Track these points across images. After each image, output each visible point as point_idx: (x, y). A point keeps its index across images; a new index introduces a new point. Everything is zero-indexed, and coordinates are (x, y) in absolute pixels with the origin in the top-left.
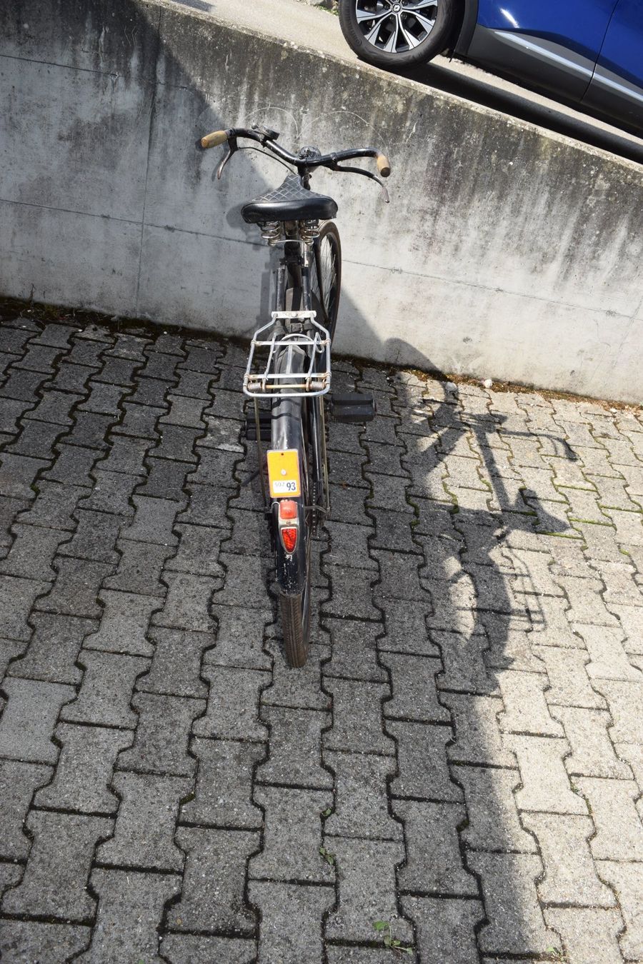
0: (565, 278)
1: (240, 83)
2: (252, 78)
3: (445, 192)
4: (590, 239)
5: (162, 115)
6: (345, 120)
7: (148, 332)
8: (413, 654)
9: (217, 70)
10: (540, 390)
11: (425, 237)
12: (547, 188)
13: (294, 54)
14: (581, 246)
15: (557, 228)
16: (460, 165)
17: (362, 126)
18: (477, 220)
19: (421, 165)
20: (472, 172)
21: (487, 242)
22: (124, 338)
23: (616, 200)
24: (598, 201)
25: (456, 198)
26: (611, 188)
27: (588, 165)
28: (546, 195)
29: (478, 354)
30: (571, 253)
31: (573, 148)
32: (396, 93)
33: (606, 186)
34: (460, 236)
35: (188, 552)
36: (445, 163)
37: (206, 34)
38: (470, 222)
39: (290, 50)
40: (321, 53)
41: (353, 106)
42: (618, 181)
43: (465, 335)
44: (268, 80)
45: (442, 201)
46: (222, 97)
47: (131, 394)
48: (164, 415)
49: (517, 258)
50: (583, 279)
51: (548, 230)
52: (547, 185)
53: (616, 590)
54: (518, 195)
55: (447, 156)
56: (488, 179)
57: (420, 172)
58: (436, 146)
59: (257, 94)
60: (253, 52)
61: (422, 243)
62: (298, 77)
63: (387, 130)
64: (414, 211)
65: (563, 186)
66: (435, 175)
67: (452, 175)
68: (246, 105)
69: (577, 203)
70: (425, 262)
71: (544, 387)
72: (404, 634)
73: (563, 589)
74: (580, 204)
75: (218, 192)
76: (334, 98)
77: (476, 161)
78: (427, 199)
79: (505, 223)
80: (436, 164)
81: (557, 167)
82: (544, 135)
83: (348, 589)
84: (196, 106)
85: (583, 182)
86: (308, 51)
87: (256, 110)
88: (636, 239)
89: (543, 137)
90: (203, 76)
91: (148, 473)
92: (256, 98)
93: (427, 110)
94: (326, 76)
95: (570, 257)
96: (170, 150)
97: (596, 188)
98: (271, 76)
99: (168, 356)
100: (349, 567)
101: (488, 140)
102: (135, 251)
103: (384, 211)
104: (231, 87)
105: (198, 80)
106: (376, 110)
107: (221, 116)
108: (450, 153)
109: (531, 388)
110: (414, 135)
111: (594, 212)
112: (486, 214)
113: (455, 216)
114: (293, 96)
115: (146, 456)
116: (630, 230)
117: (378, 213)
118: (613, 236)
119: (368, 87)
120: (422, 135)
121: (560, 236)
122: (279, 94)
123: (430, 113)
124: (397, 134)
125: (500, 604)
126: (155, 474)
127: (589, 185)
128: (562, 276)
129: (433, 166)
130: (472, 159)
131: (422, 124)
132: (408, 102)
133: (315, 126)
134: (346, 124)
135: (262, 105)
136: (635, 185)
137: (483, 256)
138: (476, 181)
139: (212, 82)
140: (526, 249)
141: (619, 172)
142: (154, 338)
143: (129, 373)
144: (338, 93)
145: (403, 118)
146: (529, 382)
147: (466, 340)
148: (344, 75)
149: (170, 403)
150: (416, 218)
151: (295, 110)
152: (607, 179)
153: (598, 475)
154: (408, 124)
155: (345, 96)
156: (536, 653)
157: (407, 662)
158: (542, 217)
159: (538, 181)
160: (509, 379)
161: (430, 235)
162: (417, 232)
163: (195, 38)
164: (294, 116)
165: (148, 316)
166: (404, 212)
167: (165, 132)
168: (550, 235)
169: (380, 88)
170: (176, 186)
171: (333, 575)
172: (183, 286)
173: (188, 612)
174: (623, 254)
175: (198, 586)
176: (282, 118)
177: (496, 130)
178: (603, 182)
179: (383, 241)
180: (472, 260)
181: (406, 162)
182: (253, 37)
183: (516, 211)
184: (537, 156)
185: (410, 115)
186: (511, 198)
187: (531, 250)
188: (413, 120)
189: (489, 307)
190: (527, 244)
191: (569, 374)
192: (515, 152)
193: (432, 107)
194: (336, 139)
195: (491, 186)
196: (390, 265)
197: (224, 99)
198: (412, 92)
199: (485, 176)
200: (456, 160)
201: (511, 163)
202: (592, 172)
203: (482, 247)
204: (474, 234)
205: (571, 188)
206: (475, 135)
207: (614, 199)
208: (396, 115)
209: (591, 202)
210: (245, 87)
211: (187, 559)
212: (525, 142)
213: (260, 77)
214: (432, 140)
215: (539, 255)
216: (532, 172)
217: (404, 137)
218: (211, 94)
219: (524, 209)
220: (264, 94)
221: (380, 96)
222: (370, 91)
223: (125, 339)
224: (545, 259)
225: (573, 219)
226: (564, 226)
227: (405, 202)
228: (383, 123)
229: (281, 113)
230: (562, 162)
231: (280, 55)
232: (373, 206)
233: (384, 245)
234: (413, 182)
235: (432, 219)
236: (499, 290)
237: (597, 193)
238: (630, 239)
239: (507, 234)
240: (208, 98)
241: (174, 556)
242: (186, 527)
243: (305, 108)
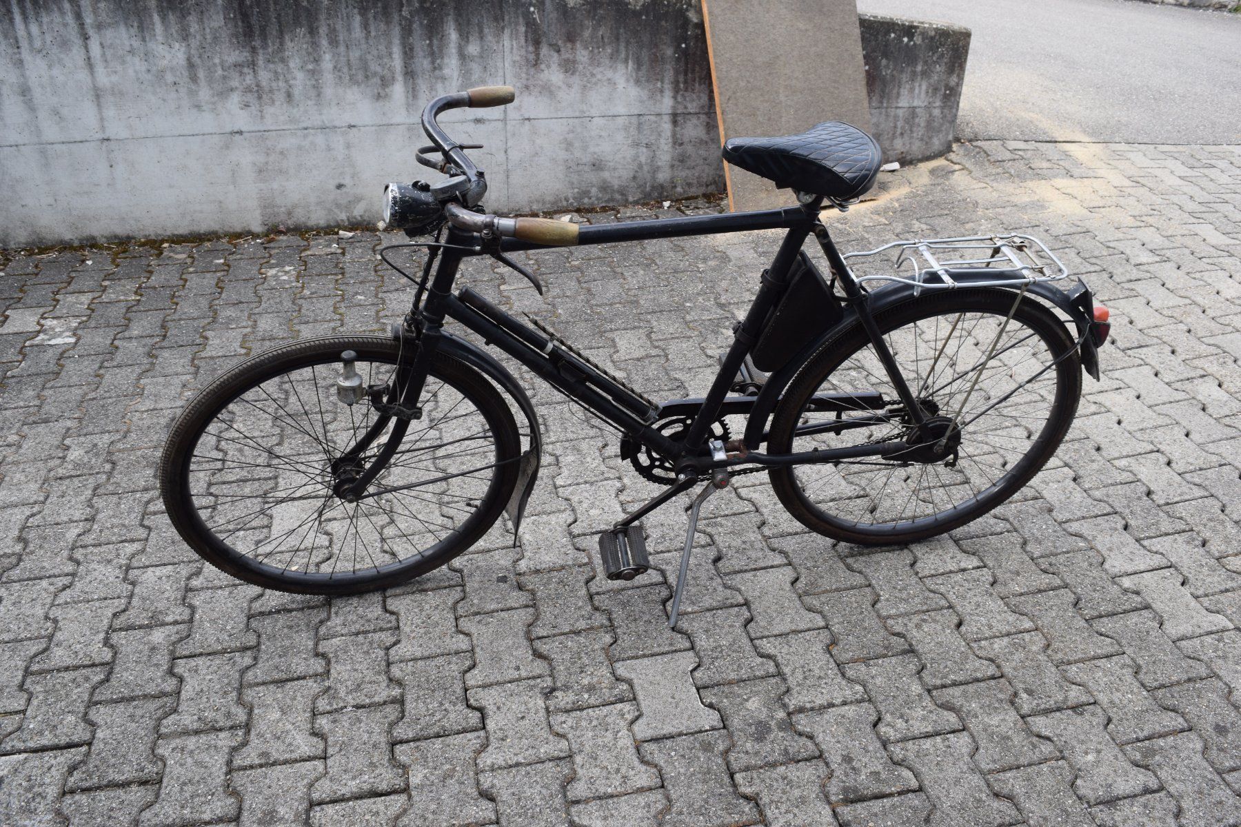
0: (415, 97)
3: (253, 41)
4: (422, 51)
11: (251, 92)
12: (356, 11)
14: (415, 60)
15: (382, 47)
16: (257, 10)
18: (298, 60)
19: (217, 20)
20: (273, 15)
21: (316, 80)
24: (413, 11)
25: (267, 44)
28: (358, 18)
29: (358, 199)
34: (286, 81)
36: (241, 12)
38: (292, 65)
43: (337, 182)
45: (254, 50)
49: (355, 88)
51: (375, 53)
52: (354, 7)
54: (329, 25)
56: (291, 17)
57: (219, 27)
61: (250, 98)
64: (229, 68)
66: (236, 26)
67: (253, 22)
69: (393, 18)
70: (262, 117)
74: (396, 18)
75: (22, 98)
78: (237, 52)
79: (327, 57)
80: (232, 15)
88: (470, 39)
95: (409, 74)
103: (198, 75)
112: (304, 53)
113: (273, 62)
116: (460, 31)
117: (194, 79)
118: (445, 42)
121: (390, 54)
128: (410, 96)
129: (230, 19)
137: (319, 95)
138: (279, 22)
140: (360, 77)
147: (340, 186)
149: (7, 317)
150: (235, 75)
158: (363, 41)
159: (344, 5)
161: (256, 88)
162: (241, 88)
166: (220, 72)
168: (380, 57)
172: (23, 204)
174: (462, 56)
179: (210, 106)
180: (309, 103)
181: (201, 21)
183: (334, 42)
186: (323, 30)
187: (367, 77)
189: (347, 146)
190: (360, 73)
194: (121, 15)
195: (297, 23)
196: (228, 129)
199: (287, 14)
200: (251, 7)
203: (314, 86)
204: (300, 75)
215: (377, 80)
219: (341, 38)
224: (386, 82)
225: (396, 35)
226: (389, 45)
227: (217, 61)
232: (186, 74)
233: (213, 110)
234: (215, 39)
235: (251, 71)
236: (351, 126)
238: (464, 37)
239: (335, 67)
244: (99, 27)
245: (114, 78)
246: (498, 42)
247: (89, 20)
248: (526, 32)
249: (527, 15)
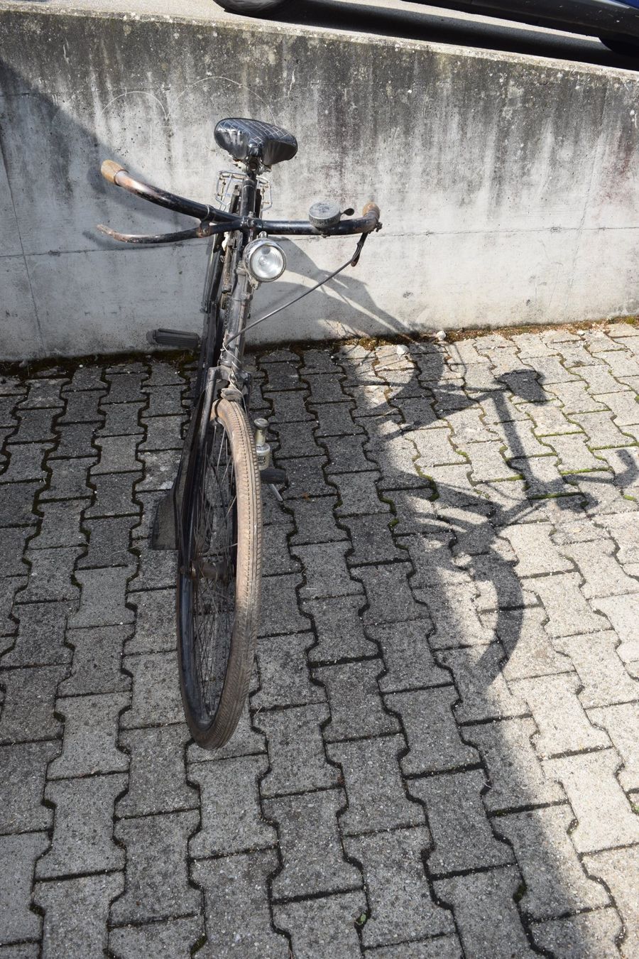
0: (498, 203)
1: (86, 74)
2: (99, 64)
3: (345, 140)
4: (515, 155)
5: (10, 131)
6: (215, 87)
7: (62, 371)
8: (422, 688)
9: (57, 65)
10: (498, 328)
11: (335, 195)
12: (456, 110)
13: (138, 26)
14: (507, 165)
15: (476, 151)
16: (354, 107)
17: (234, 89)
18: (387, 163)
19: (311, 117)
20: (370, 112)
21: (403, 184)
22: (36, 383)
23: (534, 104)
24: (515, 111)
25: (358, 145)
26: (526, 93)
27: (495, 74)
28: (457, 118)
29: (423, 307)
30: (498, 174)
31: (474, 58)
32: (263, 43)
33: (520, 92)
34: (372, 185)
35: (147, 626)
36: (337, 109)
37: (33, 27)
38: (380, 167)
39: (132, 23)
40: (168, 17)
41: (220, 70)
42: (532, 84)
43: (404, 290)
44: (116, 62)
45: (344, 151)
46: (70, 95)
47: (55, 449)
48: (94, 464)
49: (441, 193)
50: (517, 200)
51: (467, 156)
52: (455, 106)
53: (629, 546)
54: (426, 125)
55: (337, 101)
56: (388, 115)
57: (312, 125)
58: (323, 92)
59: (108, 81)
60: (91, 35)
62: (149, 51)
63: (263, 87)
64: (316, 170)
65: (472, 103)
66: (329, 125)
67: (348, 120)
68: (100, 96)
69: (493, 118)
71: (502, 324)
72: (407, 666)
73: (571, 560)
74: (496, 119)
75: (95, 201)
76: (196, 65)
77: (370, 98)
78: (326, 153)
79: (419, 159)
80: (327, 112)
81: (461, 84)
82: (439, 51)
83: (334, 626)
84: (44, 111)
85: (493, 93)
86: (153, 19)
87: (112, 99)
88: (565, 143)
89: (439, 54)
90: (43, 76)
91: (88, 540)
92: (109, 86)
93: (303, 53)
94: (180, 42)
95: (498, 179)
96: (30, 168)
97: (509, 97)
98: (119, 57)
99: (88, 393)
100: (331, 597)
101: (378, 72)
102: (23, 286)
103: (282, 177)
104: (77, 81)
105: (38, 82)
106: (246, 67)
107: (75, 116)
108: (340, 96)
109: (487, 330)
110: (294, 85)
111: (513, 124)
112: (395, 154)
113: (362, 164)
114: (149, 74)
115: (83, 519)
116: (556, 134)
118: (540, 146)
119: (230, 44)
120: (304, 84)
121: (482, 158)
122: (133, 75)
123: (307, 56)
124: (276, 89)
125: (507, 599)
126: (96, 539)
127: (501, 95)
128: (494, 202)
129: (325, 115)
130: (365, 97)
131: (301, 71)
132: (279, 49)
133: (183, 102)
134: (216, 91)
135: (118, 92)
136: (552, 84)
137: (403, 200)
138: (375, 120)
139: (55, 81)
140: (447, 182)
141: (530, 74)
142: (70, 376)
143: (49, 423)
144: (198, 59)
145: (275, 71)
146: (484, 323)
147: (407, 295)
148: (200, 37)
149: (99, 448)
150: (320, 176)
151: (156, 90)
152: (519, 84)
153: (581, 412)
154: (285, 75)
155: (207, 59)
156: (559, 649)
157: (417, 700)
158: (457, 143)
159: (444, 104)
160: (461, 326)
161: (340, 192)
162: (325, 192)
163: (22, 35)
164: (157, 96)
165: (58, 352)
166: (306, 174)
167: (19, 148)
168: (471, 161)
169: (244, 41)
170: (48, 205)
171: (315, 612)
172: (87, 311)
173: (160, 703)
174: (554, 162)
175: (166, 666)
176: (144, 102)
177: (384, 58)
178: (515, 89)
180: (392, 208)
181: (293, 117)
182: (87, 18)
183: (427, 143)
184: (436, 77)
185: (284, 64)
186: (419, 130)
187: (454, 182)
188: (289, 69)
189: (422, 254)
190: (449, 176)
191: (524, 304)
192: (411, 78)
193: (306, 50)
194: (210, 110)
195: (394, 122)
197: (73, 96)
198: (281, 37)
199: (384, 112)
200: (349, 102)
201: (410, 91)
202: (501, 80)
203: (399, 191)
204: (387, 179)
205: (482, 103)
206: (362, 70)
207: (531, 104)
208: (269, 67)
209: (507, 112)
210: (93, 77)
211: (148, 636)
212: (419, 63)
213: (107, 62)
214: (316, 87)
215: (464, 185)
216: (434, 95)
217: (285, 90)
218: (59, 94)
219: (435, 139)
220: (117, 80)
221: (247, 51)
222: (233, 47)
223: (38, 385)
224: (472, 187)
225: (492, 138)
226: (483, 147)
228: (257, 80)
229: (141, 96)
230: (466, 77)
231: (122, 31)
235: (338, 174)
236: (429, 233)
237: (512, 102)
238: (559, 144)
239: (424, 171)
240: (56, 100)
241: (133, 636)
242: (140, 596)
243: (166, 84)
244: (187, 123)
245: (195, 179)
246: (591, 147)
247: (174, 114)
248: (621, 137)
249: (626, 119)
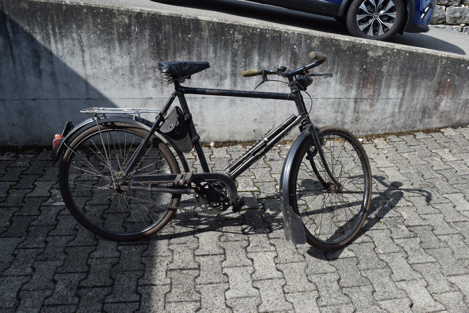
0: (235, 85)
1: (47, 25)
2: (52, 21)
3: (161, 56)
4: (241, 64)
5: (15, 47)
6: (102, 32)
7: (36, 151)
8: (124, 302)
9: (35, 21)
10: (241, 142)
11: (158, 80)
12: (211, 44)
13: (69, 6)
14: (237, 69)
15: (222, 62)
16: (164, 42)
17: (111, 33)
19: (145, 46)
20: (172, 44)
22: (22, 156)
23: (248, 42)
24: (239, 45)
25: (168, 58)
26: (243, 38)
27: (228, 29)
28: (212, 48)
29: (203, 131)
30: (234, 73)
31: (218, 22)
32: (123, 14)
33: (241, 37)
35: (17, 264)
36: (157, 43)
37: (25, 5)
39: (66, 5)
40: (82, 3)
41: (104, 25)
42: (246, 34)
44: (60, 21)
46: (40, 33)
47: (16, 185)
48: (30, 192)
49: (207, 80)
50: (244, 84)
51: (219, 64)
52: (211, 42)
53: (255, 244)
54: (198, 50)
55: (156, 39)
56: (180, 46)
57: (146, 49)
58: (150, 35)
59: (57, 28)
60: (49, 10)
61: (158, 83)
62: (74, 17)
63: (124, 33)
64: (149, 68)
65: (219, 41)
66: (154, 49)
67: (162, 48)
68: (53, 34)
69: (229, 48)
70: (162, 92)
71: (242, 140)
72: (122, 292)
73: (224, 249)
74: (230, 48)
75: (51, 78)
76: (94, 23)
77: (172, 38)
78: (153, 61)
80: (152, 44)
81: (213, 33)
82: (201, 19)
83: (98, 271)
84: (30, 40)
85: (228, 37)
86: (75, 4)
87: (58, 36)
88: (264, 60)
89: (201, 20)
90: (29, 25)
91: (10, 225)
92: (57, 30)
93: (140, 19)
94: (86, 13)
95: (234, 75)
96: (24, 63)
97: (236, 39)
98: (61, 19)
99: (42, 162)
100: (103, 258)
101: (174, 27)
102: (21, 113)
103: (134, 71)
104: (43, 28)
105: (27, 28)
106: (115, 24)
107: (42, 42)
108: (158, 37)
109: (236, 143)
110: (137, 32)
111: (239, 51)
114: (74, 26)
115: (13, 216)
116: (260, 56)
117: (132, 73)
118: (252, 61)
119: (108, 15)
120: (141, 31)
121: (226, 65)
122: (67, 26)
123: (142, 21)
124: (129, 34)
125: (184, 265)
126: (14, 225)
127: (232, 38)
128: (233, 85)
129: (152, 45)
130: (169, 38)
131: (140, 26)
132: (130, 17)
133: (89, 38)
134: (103, 34)
135: (61, 33)
136: (255, 34)
138: (175, 48)
139: (34, 27)
140: (210, 75)
141: (245, 29)
142: (38, 154)
143: (19, 173)
144: (95, 20)
145: (129, 26)
146: (234, 139)
148: (96, 11)
149: (35, 186)
150: (151, 71)
151: (77, 33)
152: (241, 34)
153: (262, 182)
154: (133, 28)
155: (99, 21)
156: (198, 290)
157: (118, 307)
158: (213, 59)
159: (206, 41)
160: (223, 140)
161: (161, 78)
162: (154, 78)
163: (20, 9)
164: (77, 35)
165: (36, 143)
166: (144, 70)
167: (19, 55)
168: (220, 66)
169: (114, 14)
170: (32, 79)
171: (93, 264)
172: (49, 126)
173: (5, 298)
174: (260, 68)
175: (16, 282)
176: (72, 37)
177: (177, 21)
178: (238, 36)
179: (138, 86)
181: (138, 46)
182: (47, 3)
184: (201, 30)
185: (132, 23)
186: (195, 52)
187: (213, 75)
188: (135, 26)
189: (201, 107)
190: (210, 73)
191: (252, 132)
192: (189, 30)
193: (142, 18)
194: (100, 42)
195: (183, 48)
196: (146, 96)
197: (42, 34)
198: (130, 12)
199: (178, 45)
200: (162, 40)
201: (189, 36)
202: (231, 32)
205: (223, 42)
206: (167, 26)
207: (246, 42)
208: (126, 25)
209: (236, 46)
210: (50, 26)
211: (15, 268)
212: (193, 24)
213: (56, 20)
214: (147, 33)
215: (218, 77)
216: (201, 38)
217: (133, 34)
218: (35, 33)
220: (60, 28)
221: (115, 17)
222: (110, 16)
223: (22, 157)
224: (222, 78)
225: (229, 56)
226: (226, 61)
227: (143, 65)
228: (121, 30)
229: (71, 35)
230: (215, 30)
231: (62, 8)
232: (128, 70)
233: (139, 88)
234: (144, 55)
237: (237, 41)
238: (261, 60)
240: (34, 35)
241: (9, 268)
242: (20, 251)
243: (81, 30)
244: (90, 47)
245: (95, 71)
246: (277, 62)
247: (85, 43)
248: (291, 57)
249: (293, 50)
